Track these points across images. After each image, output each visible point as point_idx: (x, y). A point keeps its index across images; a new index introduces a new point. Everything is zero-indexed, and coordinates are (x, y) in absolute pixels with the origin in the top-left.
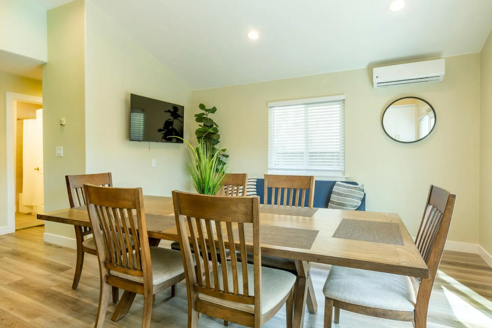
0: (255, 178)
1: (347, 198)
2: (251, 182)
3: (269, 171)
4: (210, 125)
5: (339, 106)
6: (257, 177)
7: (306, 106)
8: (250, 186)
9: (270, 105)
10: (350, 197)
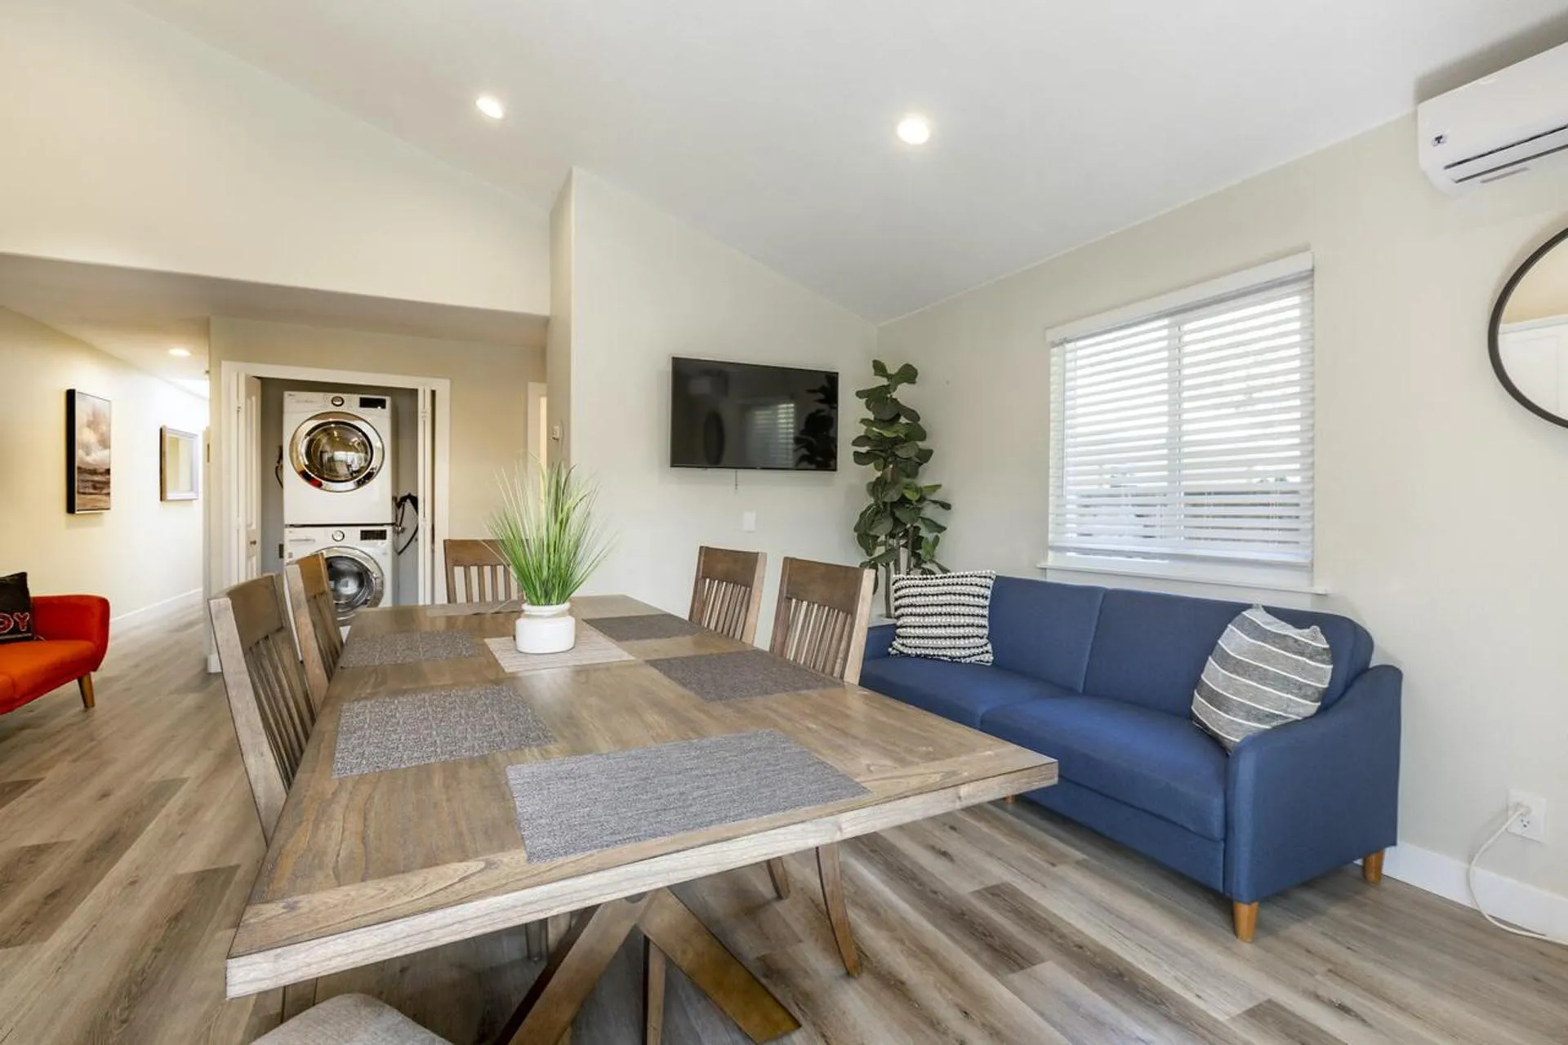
0: (988, 575)
1: (1238, 675)
2: (971, 584)
3: (1051, 554)
4: (891, 417)
5: (1296, 300)
6: (994, 572)
7: (1177, 318)
8: (962, 598)
9: (1053, 335)
10: (1249, 675)
